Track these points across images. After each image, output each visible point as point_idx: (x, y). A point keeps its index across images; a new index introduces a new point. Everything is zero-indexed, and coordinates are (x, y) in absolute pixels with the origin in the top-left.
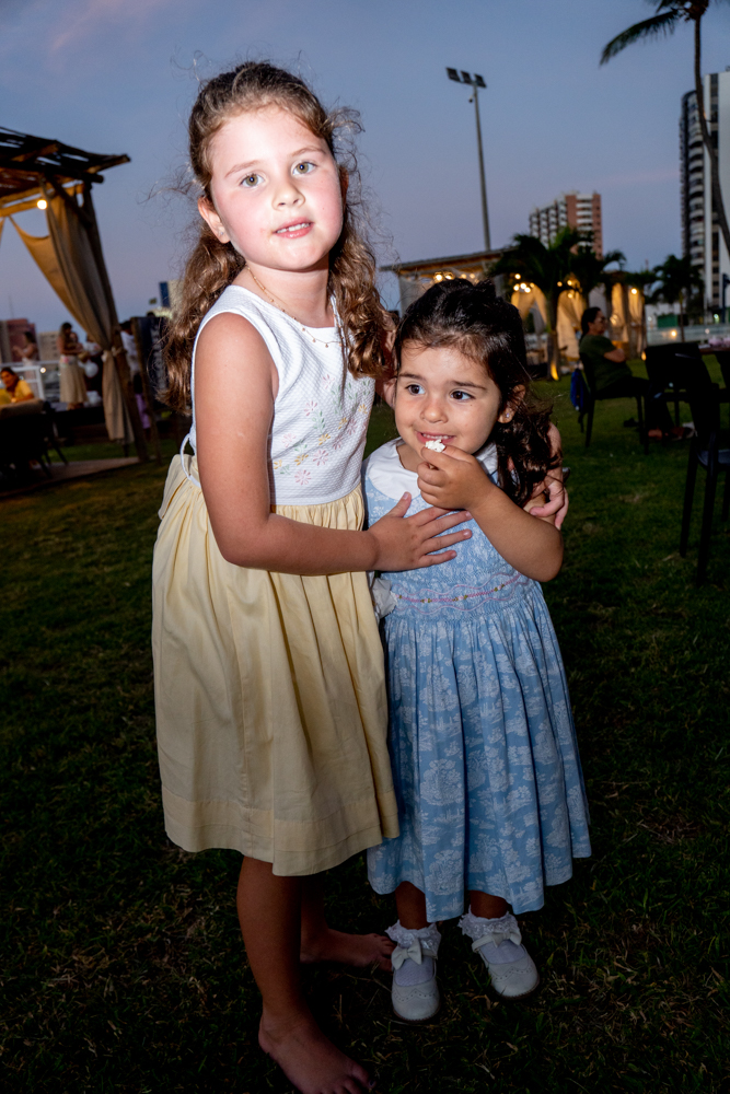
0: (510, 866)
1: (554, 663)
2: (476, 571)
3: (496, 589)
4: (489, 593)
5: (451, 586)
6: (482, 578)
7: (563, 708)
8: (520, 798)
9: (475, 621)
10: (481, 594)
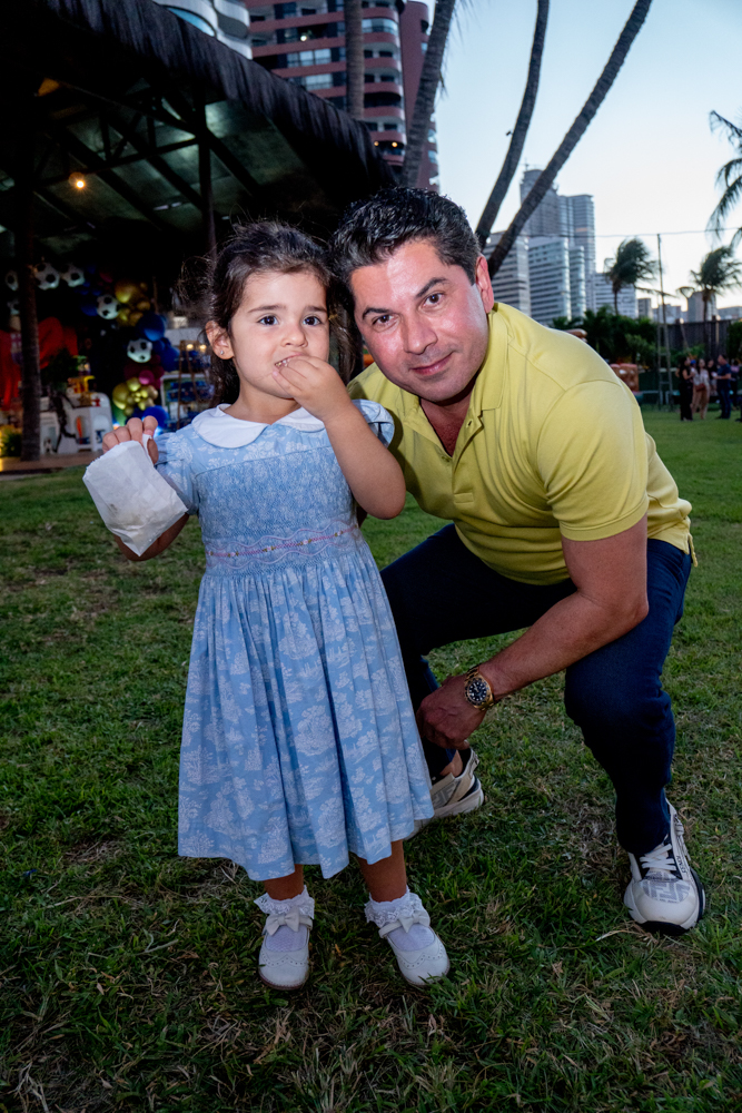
0: (362, 814)
1: (386, 619)
2: (317, 515)
3: (336, 535)
4: (331, 538)
5: (294, 530)
6: (323, 523)
7: (398, 663)
8: (369, 743)
9: (319, 565)
10: (323, 538)
